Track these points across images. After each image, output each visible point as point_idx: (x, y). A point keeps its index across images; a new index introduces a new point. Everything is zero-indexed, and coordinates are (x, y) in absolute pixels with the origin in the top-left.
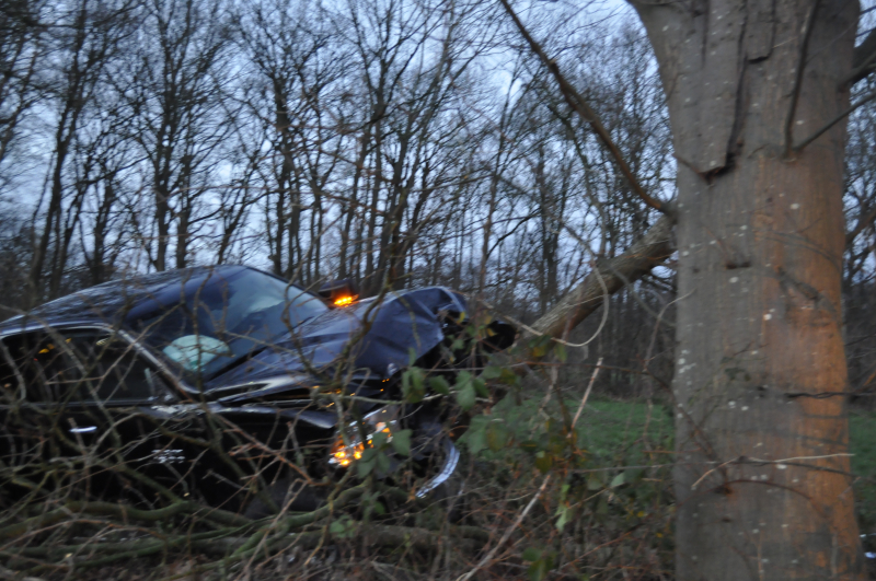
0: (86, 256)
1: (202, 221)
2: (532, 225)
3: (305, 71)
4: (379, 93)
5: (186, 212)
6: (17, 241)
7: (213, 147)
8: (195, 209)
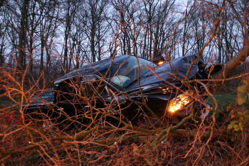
0: (75, 66)
1: (103, 54)
2: (195, 47)
3: (129, 9)
4: (150, 13)
5: (99, 51)
6: (57, 64)
7: (105, 33)
8: (101, 51)
